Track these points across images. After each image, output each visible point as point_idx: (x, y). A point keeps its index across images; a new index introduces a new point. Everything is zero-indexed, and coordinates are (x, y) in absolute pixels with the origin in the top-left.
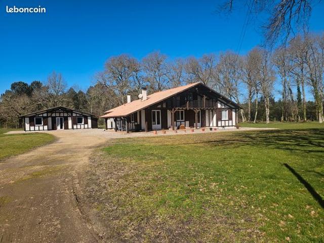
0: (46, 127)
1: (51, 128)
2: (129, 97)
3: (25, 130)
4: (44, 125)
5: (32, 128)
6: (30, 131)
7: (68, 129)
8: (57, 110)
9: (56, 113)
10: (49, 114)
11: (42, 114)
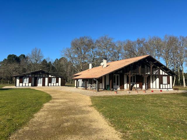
0: (30, 84)
1: (33, 85)
2: (90, 65)
3: (16, 86)
4: (29, 82)
5: (21, 84)
6: (22, 86)
7: (45, 86)
8: (38, 72)
9: (37, 74)
10: (33, 75)
11: (29, 75)
